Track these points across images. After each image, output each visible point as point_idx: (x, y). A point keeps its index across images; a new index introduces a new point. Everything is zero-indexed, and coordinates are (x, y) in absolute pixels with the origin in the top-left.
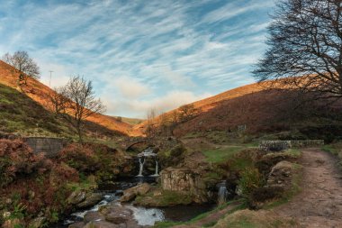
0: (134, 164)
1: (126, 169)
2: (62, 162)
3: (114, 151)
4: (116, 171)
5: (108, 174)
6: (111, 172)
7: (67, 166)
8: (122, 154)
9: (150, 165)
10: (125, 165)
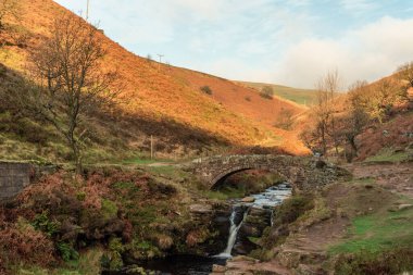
0: (217, 226)
1: (192, 238)
2: (20, 218)
3: (169, 191)
4: (166, 240)
5: (144, 245)
6: (155, 242)
7: (30, 227)
8: (186, 200)
9: (254, 229)
10: (190, 228)
